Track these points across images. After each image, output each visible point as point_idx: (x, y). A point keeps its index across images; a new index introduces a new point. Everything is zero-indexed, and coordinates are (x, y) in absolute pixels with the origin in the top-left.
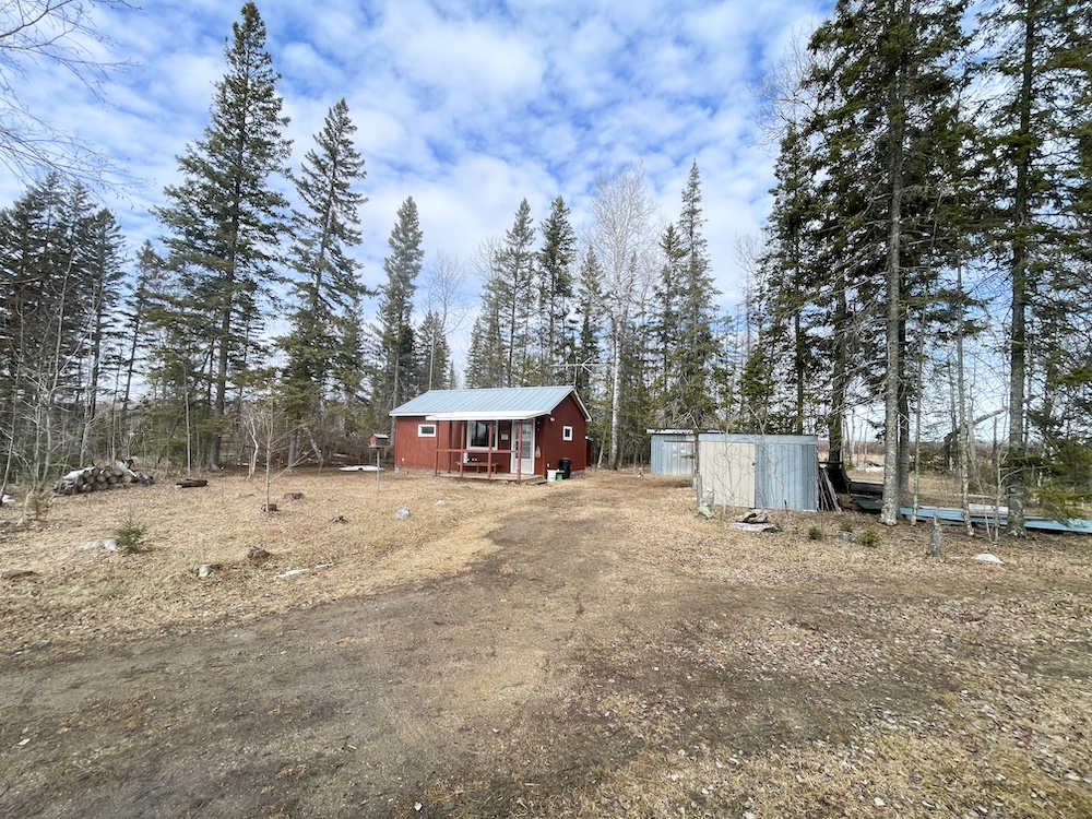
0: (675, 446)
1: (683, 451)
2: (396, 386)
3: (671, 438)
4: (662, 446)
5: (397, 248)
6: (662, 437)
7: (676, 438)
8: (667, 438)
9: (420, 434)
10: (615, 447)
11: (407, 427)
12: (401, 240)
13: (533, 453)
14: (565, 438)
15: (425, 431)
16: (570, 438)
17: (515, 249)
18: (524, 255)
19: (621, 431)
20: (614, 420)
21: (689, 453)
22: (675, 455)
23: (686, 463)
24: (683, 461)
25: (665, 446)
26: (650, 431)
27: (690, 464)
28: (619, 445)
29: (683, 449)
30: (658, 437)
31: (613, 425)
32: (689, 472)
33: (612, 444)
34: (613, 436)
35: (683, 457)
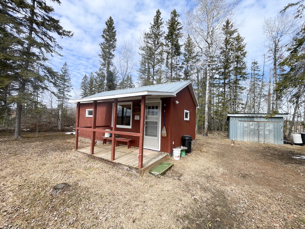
0: (246, 124)
1: (253, 127)
3: (243, 119)
4: (237, 123)
5: (106, 38)
6: (237, 119)
7: (246, 119)
8: (240, 119)
9: (87, 115)
10: (206, 123)
13: (160, 131)
14: (185, 119)
16: (188, 119)
17: (154, 32)
19: (209, 115)
20: (206, 109)
21: (256, 128)
22: (246, 129)
23: (254, 134)
24: (252, 133)
25: (239, 124)
26: (229, 115)
27: (257, 135)
28: (209, 123)
29: (252, 126)
30: (234, 119)
31: (206, 112)
32: (256, 139)
33: (204, 122)
34: (206, 118)
35: (252, 131)
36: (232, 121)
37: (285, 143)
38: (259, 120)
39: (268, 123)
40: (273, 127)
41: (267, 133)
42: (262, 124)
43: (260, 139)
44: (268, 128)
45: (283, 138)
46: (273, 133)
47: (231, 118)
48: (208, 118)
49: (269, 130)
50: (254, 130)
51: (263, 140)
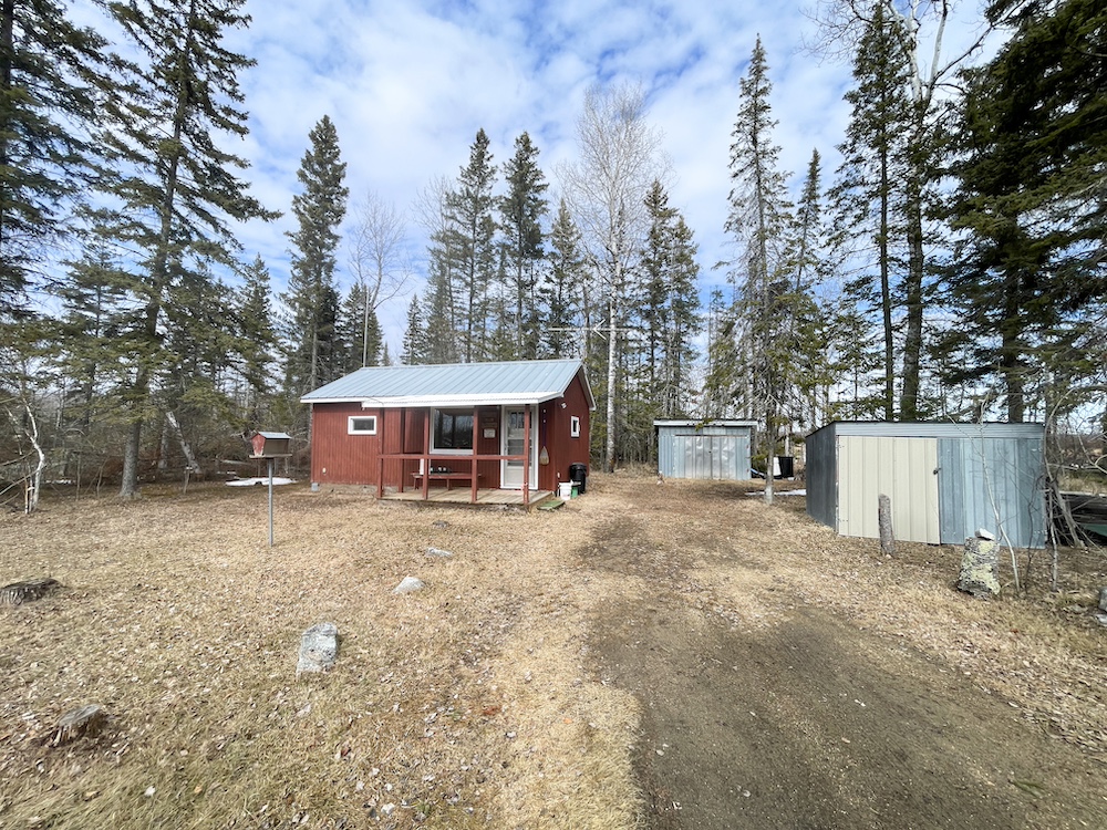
0: (689, 442)
1: (700, 448)
2: (314, 367)
3: (684, 431)
4: (673, 441)
5: (310, 182)
6: (673, 430)
7: (689, 431)
8: (678, 431)
9: (351, 431)
10: (611, 443)
11: (330, 419)
12: (315, 172)
13: (536, 456)
14: (572, 434)
15: (359, 425)
16: (578, 434)
17: (472, 191)
18: (485, 199)
19: (617, 422)
20: (610, 409)
21: (707, 449)
22: (690, 452)
23: (704, 463)
24: (700, 459)
25: (677, 442)
26: (657, 423)
27: (709, 464)
28: (615, 440)
29: (700, 445)
30: (667, 430)
31: (609, 416)
32: (707, 473)
33: (605, 440)
34: (609, 430)
35: (700, 455)
36: (663, 437)
37: (754, 476)
38: (711, 432)
39: (726, 438)
40: (734, 445)
41: (724, 458)
42: (716, 441)
43: (714, 473)
44: (726, 449)
45: (749, 466)
46: (734, 457)
47: (661, 430)
48: (615, 431)
49: (728, 452)
50: (702, 454)
51: (718, 474)
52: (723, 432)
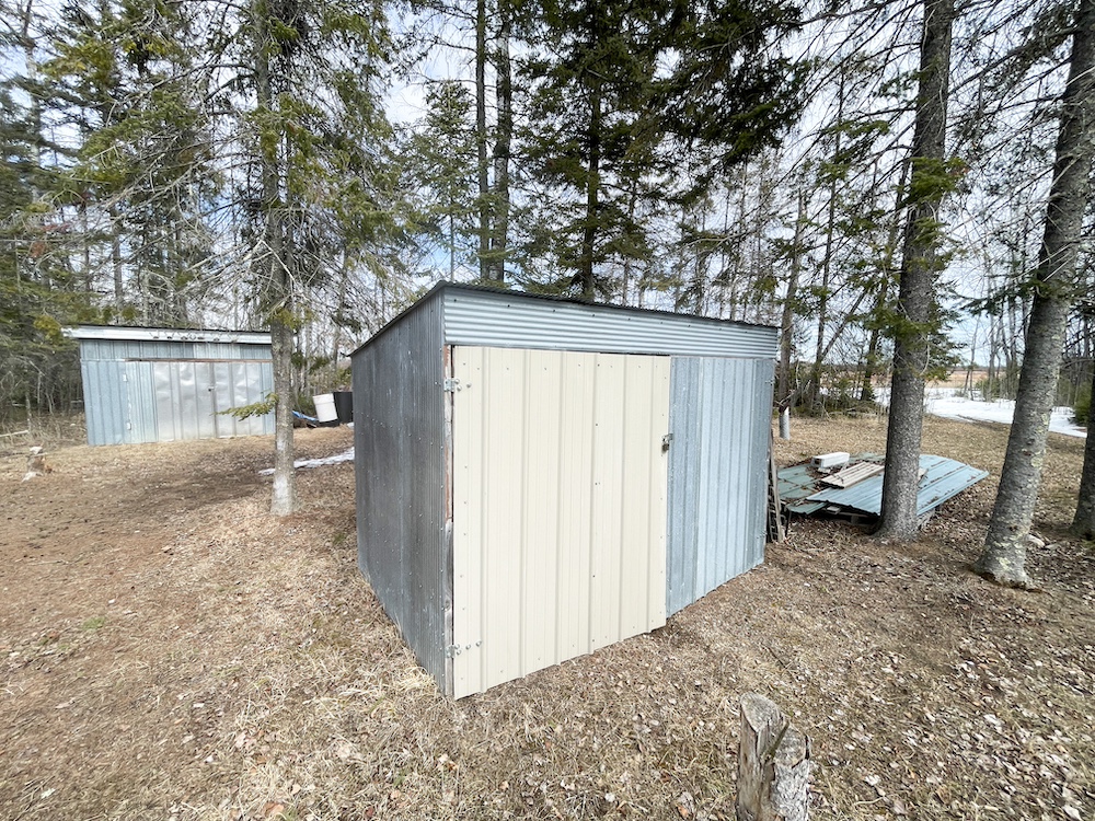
0: (161, 372)
3: (148, 352)
4: (120, 371)
6: (118, 350)
7: (158, 352)
21: (204, 386)
23: (198, 410)
24: (190, 403)
25: (131, 374)
27: (208, 411)
32: (206, 428)
35: (188, 396)
36: (93, 361)
38: (211, 353)
39: (242, 366)
40: (258, 377)
42: (222, 370)
43: (221, 427)
44: (242, 383)
47: (85, 348)
50: (195, 394)
51: (230, 428)
52: (236, 353)
